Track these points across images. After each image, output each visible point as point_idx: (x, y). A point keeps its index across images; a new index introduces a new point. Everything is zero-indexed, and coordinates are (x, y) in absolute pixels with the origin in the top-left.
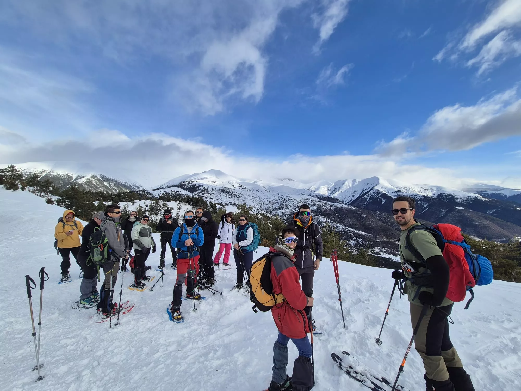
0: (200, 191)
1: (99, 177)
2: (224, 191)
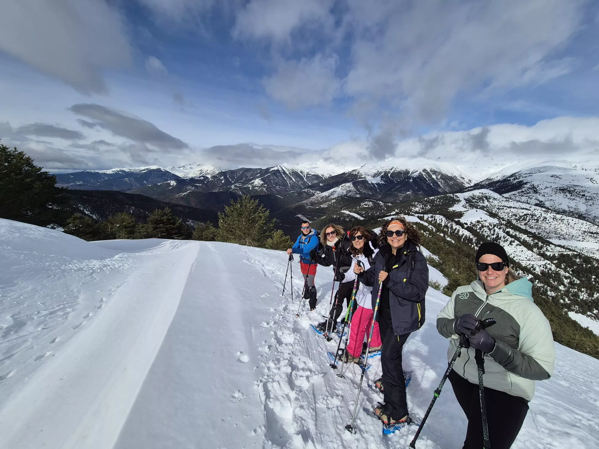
0: (523, 190)
1: (429, 171)
2: (565, 190)
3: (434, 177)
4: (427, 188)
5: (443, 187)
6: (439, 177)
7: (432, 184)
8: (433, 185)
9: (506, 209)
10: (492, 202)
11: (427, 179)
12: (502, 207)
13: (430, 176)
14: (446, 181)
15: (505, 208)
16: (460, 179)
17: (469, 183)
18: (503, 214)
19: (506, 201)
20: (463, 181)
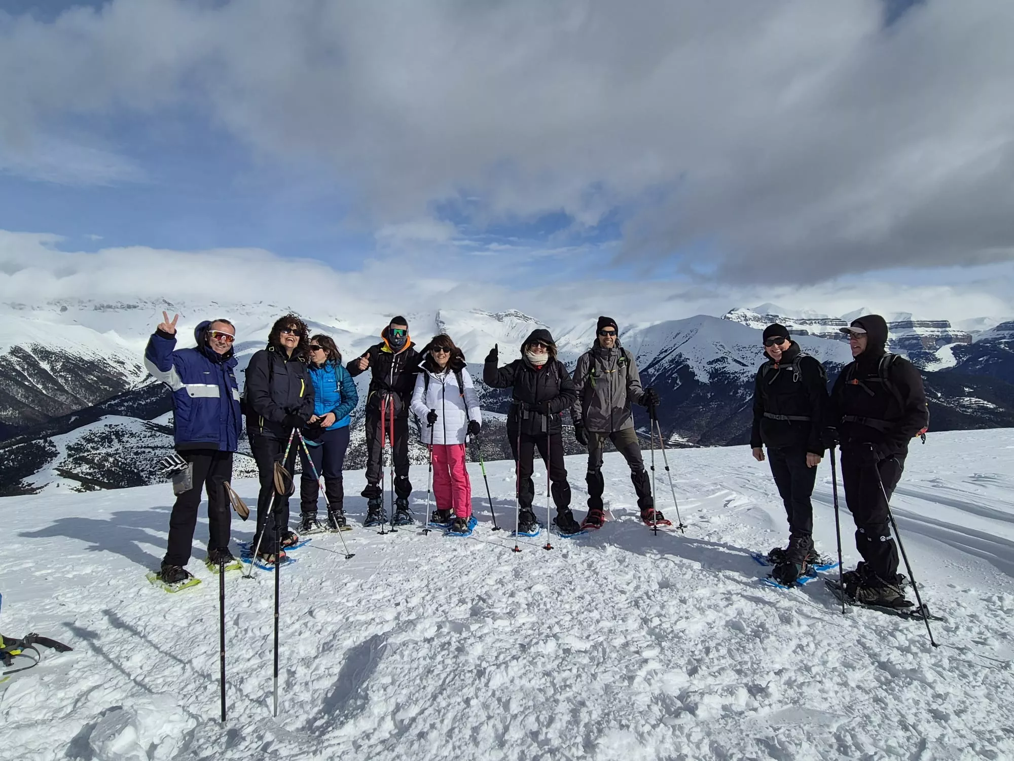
3: (45, 365)
4: (27, 398)
5: (70, 391)
6: (59, 366)
7: (40, 386)
8: (45, 388)
9: (149, 452)
10: (127, 442)
11: (26, 374)
12: (143, 450)
13: (34, 365)
14: (77, 375)
15: (147, 450)
16: (114, 365)
17: (136, 373)
18: (143, 462)
19: (151, 436)
20: (121, 369)
